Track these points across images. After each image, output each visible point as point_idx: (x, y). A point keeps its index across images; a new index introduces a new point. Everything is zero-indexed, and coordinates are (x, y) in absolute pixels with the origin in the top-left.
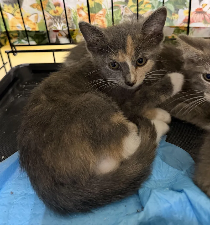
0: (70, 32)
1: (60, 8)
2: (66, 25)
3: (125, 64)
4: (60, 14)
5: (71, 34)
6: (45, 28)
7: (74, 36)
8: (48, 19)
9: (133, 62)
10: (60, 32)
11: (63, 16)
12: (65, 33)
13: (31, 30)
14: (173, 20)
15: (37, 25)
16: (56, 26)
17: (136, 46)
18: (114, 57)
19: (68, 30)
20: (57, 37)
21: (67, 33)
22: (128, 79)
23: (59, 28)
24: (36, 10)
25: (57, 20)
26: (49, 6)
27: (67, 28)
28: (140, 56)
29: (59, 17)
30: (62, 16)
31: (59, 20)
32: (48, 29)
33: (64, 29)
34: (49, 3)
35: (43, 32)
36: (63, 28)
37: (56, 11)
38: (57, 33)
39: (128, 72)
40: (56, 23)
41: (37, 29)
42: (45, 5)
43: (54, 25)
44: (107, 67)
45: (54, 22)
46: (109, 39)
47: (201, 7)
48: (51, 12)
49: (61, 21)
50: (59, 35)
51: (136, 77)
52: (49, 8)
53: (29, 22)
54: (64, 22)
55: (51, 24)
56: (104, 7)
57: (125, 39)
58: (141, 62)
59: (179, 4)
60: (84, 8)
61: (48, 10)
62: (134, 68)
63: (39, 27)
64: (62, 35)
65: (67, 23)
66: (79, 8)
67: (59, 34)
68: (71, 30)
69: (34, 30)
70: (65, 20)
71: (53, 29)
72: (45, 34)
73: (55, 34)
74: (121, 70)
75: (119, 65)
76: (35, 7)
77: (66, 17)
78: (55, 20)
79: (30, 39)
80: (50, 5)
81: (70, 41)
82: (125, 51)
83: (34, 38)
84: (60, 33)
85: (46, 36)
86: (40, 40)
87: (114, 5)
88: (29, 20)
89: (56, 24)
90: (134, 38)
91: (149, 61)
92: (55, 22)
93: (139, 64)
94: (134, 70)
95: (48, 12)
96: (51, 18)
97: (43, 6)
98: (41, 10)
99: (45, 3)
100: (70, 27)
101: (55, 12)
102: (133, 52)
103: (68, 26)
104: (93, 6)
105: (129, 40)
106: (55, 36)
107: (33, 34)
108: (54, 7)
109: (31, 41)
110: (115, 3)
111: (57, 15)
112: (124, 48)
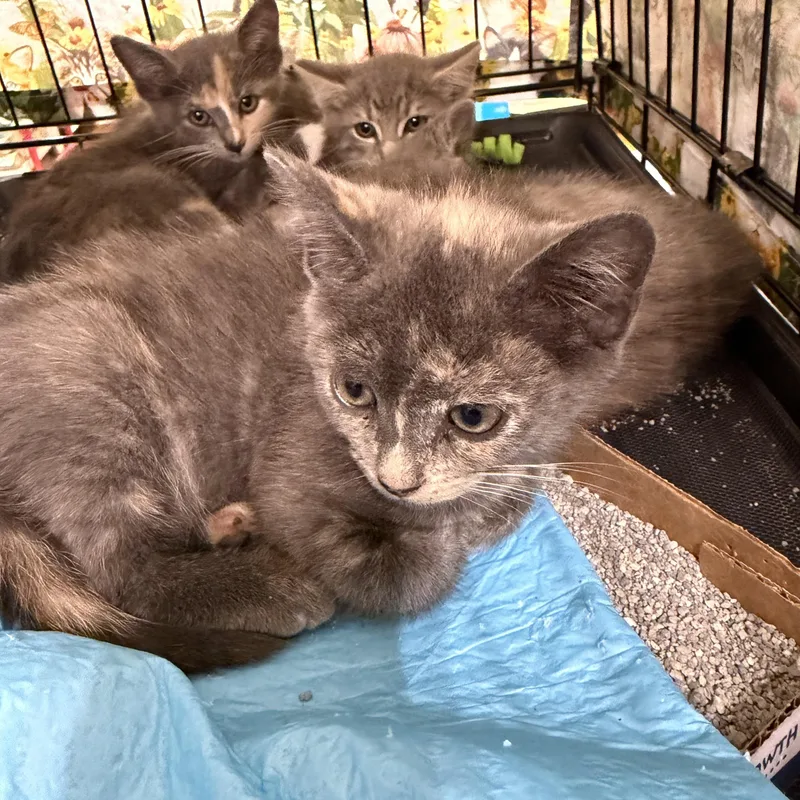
0: (115, 88)
1: (84, 30)
2: (104, 72)
3: (218, 110)
4: (87, 45)
5: (117, 94)
6: (53, 81)
7: (126, 98)
8: (59, 59)
9: (232, 106)
10: (90, 89)
11: (94, 48)
12: (105, 93)
13: (17, 89)
14: (344, 50)
15: (31, 75)
16: (80, 76)
17: (232, 73)
18: (195, 101)
19: (111, 85)
20: (85, 105)
21: (108, 91)
22: (229, 139)
23: (88, 81)
24: (25, 39)
25: (80, 60)
26: (56, 27)
27: (106, 81)
28: (243, 93)
29: (85, 54)
30: (90, 51)
31: (84, 59)
32: (61, 85)
33: (100, 83)
34: (56, 18)
35: (49, 92)
36: (97, 81)
37: (75, 39)
38: (86, 94)
39: (227, 126)
40: (79, 68)
41: (34, 87)
42: (46, 25)
43: (75, 74)
44: (187, 123)
45: (73, 66)
46: (179, 67)
47: (397, 18)
48: (64, 41)
49: (91, 63)
50: (89, 99)
51: (242, 133)
52: (57, 31)
53: (13, 69)
54: (99, 66)
55: (66, 72)
56: (186, 25)
57: (209, 63)
58: (248, 104)
59: (350, 13)
60: (141, 27)
61: (56, 37)
62: (237, 116)
63: (38, 81)
64: (97, 99)
65: (106, 68)
66: (131, 28)
67: (91, 96)
68: (117, 84)
69: (26, 89)
70: (99, 58)
71: (74, 84)
72: (55, 98)
73: (79, 95)
74: (214, 124)
75: (209, 117)
76: (22, 30)
77: (101, 53)
78: (76, 60)
79: (19, 113)
80: (59, 23)
81: (117, 110)
82: (213, 86)
83: (28, 111)
84: (92, 93)
85: (58, 103)
86: (45, 115)
87: (207, 20)
88: (12, 65)
89: (78, 70)
90: (226, 60)
91: (262, 103)
92: (76, 66)
93: (245, 108)
94: (237, 122)
95: (56, 41)
96: (65, 57)
97: (43, 27)
98: (39, 37)
99: (47, 21)
100: (115, 78)
101: (74, 43)
102: (229, 87)
103: (108, 75)
104: (163, 24)
105: (218, 63)
106: (81, 102)
107: (25, 100)
108: (70, 28)
109: (22, 118)
110: (210, 15)
111: (78, 47)
112: (210, 79)
